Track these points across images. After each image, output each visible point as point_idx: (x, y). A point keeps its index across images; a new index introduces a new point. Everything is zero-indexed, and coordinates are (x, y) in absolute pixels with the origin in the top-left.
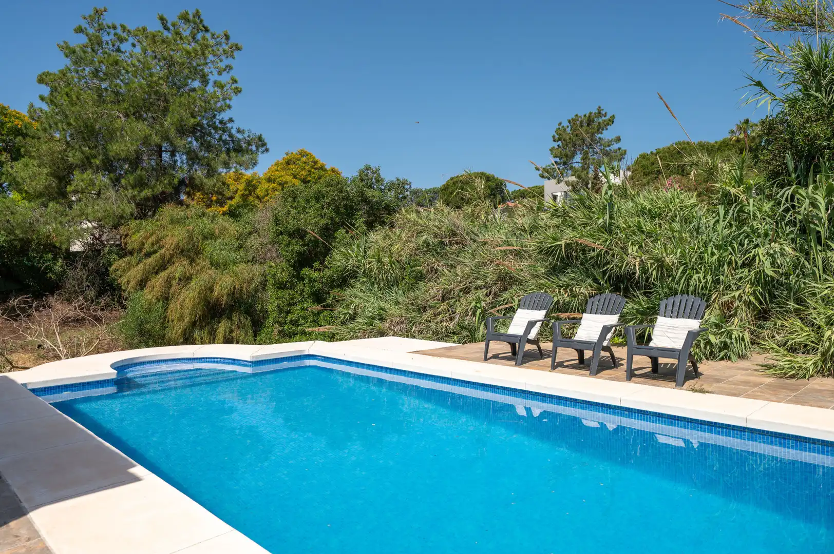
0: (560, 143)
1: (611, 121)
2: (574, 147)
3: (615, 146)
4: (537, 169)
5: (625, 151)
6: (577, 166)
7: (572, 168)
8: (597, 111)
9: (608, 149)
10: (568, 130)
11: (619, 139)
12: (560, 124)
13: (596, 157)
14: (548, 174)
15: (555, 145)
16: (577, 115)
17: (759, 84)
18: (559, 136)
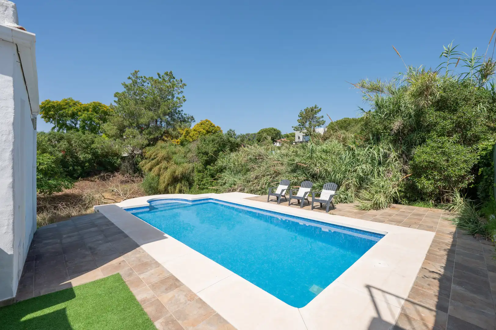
0: (301, 118)
1: (320, 110)
2: (306, 119)
3: (321, 119)
4: (293, 127)
5: (325, 121)
6: (307, 126)
7: (305, 127)
8: (315, 106)
9: (319, 120)
10: (304, 113)
11: (323, 117)
12: (301, 111)
13: (314, 123)
14: (296, 129)
15: (299, 118)
16: (307, 108)
17: (362, 109)
18: (301, 115)
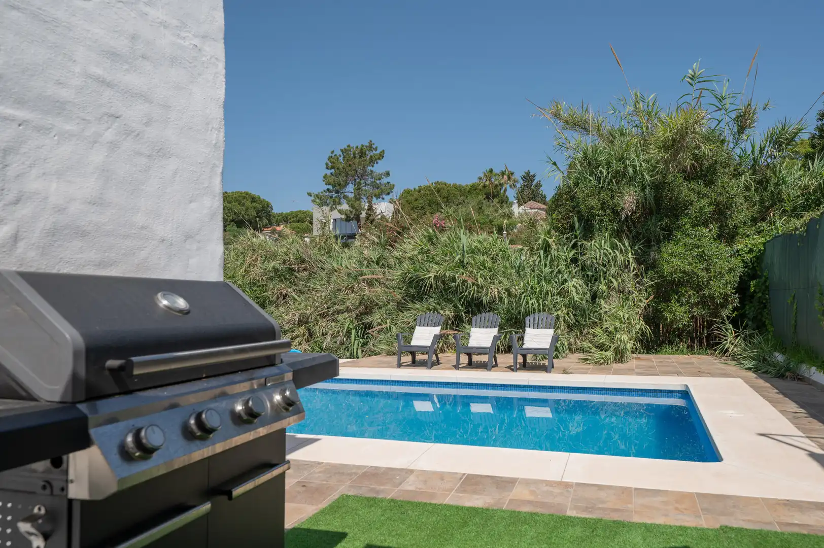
0: (333, 171)
1: (381, 156)
2: (347, 177)
3: (385, 180)
4: (310, 195)
5: (394, 185)
6: (351, 196)
7: (345, 197)
8: (368, 144)
9: (378, 182)
10: (341, 159)
11: (388, 174)
12: (333, 152)
13: (367, 188)
14: (321, 201)
15: (328, 172)
16: (349, 146)
17: (555, 164)
18: (332, 163)
